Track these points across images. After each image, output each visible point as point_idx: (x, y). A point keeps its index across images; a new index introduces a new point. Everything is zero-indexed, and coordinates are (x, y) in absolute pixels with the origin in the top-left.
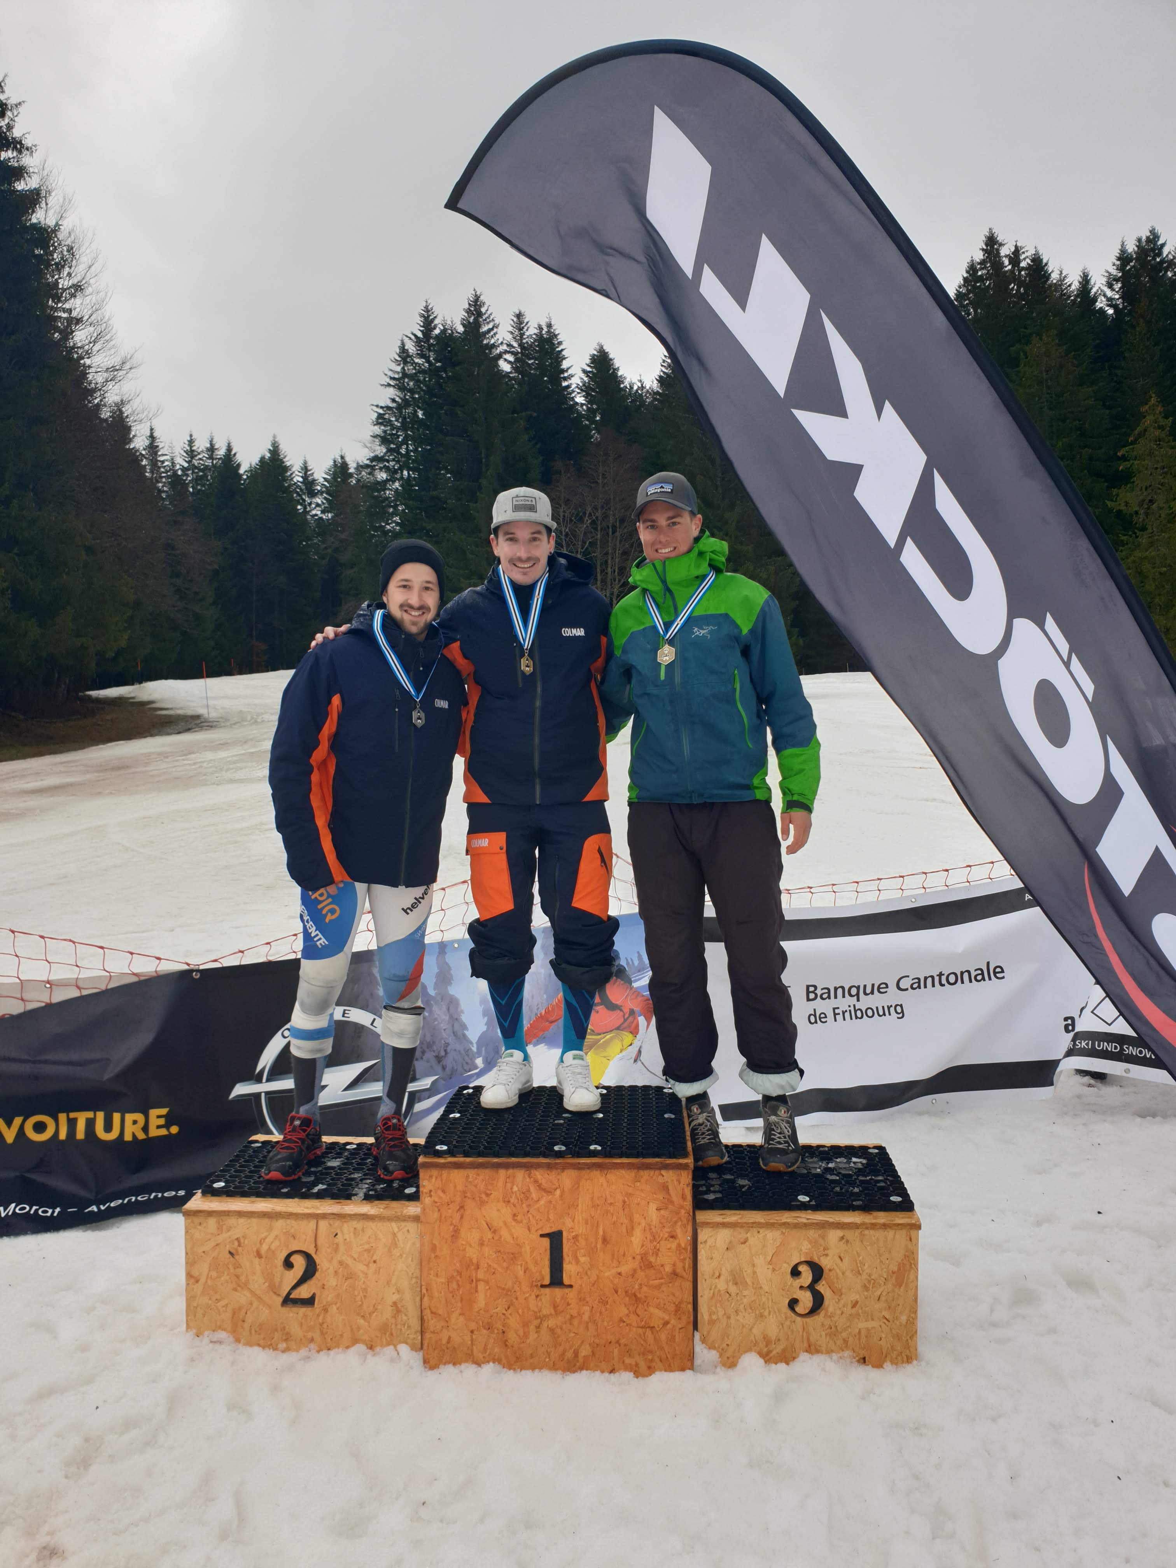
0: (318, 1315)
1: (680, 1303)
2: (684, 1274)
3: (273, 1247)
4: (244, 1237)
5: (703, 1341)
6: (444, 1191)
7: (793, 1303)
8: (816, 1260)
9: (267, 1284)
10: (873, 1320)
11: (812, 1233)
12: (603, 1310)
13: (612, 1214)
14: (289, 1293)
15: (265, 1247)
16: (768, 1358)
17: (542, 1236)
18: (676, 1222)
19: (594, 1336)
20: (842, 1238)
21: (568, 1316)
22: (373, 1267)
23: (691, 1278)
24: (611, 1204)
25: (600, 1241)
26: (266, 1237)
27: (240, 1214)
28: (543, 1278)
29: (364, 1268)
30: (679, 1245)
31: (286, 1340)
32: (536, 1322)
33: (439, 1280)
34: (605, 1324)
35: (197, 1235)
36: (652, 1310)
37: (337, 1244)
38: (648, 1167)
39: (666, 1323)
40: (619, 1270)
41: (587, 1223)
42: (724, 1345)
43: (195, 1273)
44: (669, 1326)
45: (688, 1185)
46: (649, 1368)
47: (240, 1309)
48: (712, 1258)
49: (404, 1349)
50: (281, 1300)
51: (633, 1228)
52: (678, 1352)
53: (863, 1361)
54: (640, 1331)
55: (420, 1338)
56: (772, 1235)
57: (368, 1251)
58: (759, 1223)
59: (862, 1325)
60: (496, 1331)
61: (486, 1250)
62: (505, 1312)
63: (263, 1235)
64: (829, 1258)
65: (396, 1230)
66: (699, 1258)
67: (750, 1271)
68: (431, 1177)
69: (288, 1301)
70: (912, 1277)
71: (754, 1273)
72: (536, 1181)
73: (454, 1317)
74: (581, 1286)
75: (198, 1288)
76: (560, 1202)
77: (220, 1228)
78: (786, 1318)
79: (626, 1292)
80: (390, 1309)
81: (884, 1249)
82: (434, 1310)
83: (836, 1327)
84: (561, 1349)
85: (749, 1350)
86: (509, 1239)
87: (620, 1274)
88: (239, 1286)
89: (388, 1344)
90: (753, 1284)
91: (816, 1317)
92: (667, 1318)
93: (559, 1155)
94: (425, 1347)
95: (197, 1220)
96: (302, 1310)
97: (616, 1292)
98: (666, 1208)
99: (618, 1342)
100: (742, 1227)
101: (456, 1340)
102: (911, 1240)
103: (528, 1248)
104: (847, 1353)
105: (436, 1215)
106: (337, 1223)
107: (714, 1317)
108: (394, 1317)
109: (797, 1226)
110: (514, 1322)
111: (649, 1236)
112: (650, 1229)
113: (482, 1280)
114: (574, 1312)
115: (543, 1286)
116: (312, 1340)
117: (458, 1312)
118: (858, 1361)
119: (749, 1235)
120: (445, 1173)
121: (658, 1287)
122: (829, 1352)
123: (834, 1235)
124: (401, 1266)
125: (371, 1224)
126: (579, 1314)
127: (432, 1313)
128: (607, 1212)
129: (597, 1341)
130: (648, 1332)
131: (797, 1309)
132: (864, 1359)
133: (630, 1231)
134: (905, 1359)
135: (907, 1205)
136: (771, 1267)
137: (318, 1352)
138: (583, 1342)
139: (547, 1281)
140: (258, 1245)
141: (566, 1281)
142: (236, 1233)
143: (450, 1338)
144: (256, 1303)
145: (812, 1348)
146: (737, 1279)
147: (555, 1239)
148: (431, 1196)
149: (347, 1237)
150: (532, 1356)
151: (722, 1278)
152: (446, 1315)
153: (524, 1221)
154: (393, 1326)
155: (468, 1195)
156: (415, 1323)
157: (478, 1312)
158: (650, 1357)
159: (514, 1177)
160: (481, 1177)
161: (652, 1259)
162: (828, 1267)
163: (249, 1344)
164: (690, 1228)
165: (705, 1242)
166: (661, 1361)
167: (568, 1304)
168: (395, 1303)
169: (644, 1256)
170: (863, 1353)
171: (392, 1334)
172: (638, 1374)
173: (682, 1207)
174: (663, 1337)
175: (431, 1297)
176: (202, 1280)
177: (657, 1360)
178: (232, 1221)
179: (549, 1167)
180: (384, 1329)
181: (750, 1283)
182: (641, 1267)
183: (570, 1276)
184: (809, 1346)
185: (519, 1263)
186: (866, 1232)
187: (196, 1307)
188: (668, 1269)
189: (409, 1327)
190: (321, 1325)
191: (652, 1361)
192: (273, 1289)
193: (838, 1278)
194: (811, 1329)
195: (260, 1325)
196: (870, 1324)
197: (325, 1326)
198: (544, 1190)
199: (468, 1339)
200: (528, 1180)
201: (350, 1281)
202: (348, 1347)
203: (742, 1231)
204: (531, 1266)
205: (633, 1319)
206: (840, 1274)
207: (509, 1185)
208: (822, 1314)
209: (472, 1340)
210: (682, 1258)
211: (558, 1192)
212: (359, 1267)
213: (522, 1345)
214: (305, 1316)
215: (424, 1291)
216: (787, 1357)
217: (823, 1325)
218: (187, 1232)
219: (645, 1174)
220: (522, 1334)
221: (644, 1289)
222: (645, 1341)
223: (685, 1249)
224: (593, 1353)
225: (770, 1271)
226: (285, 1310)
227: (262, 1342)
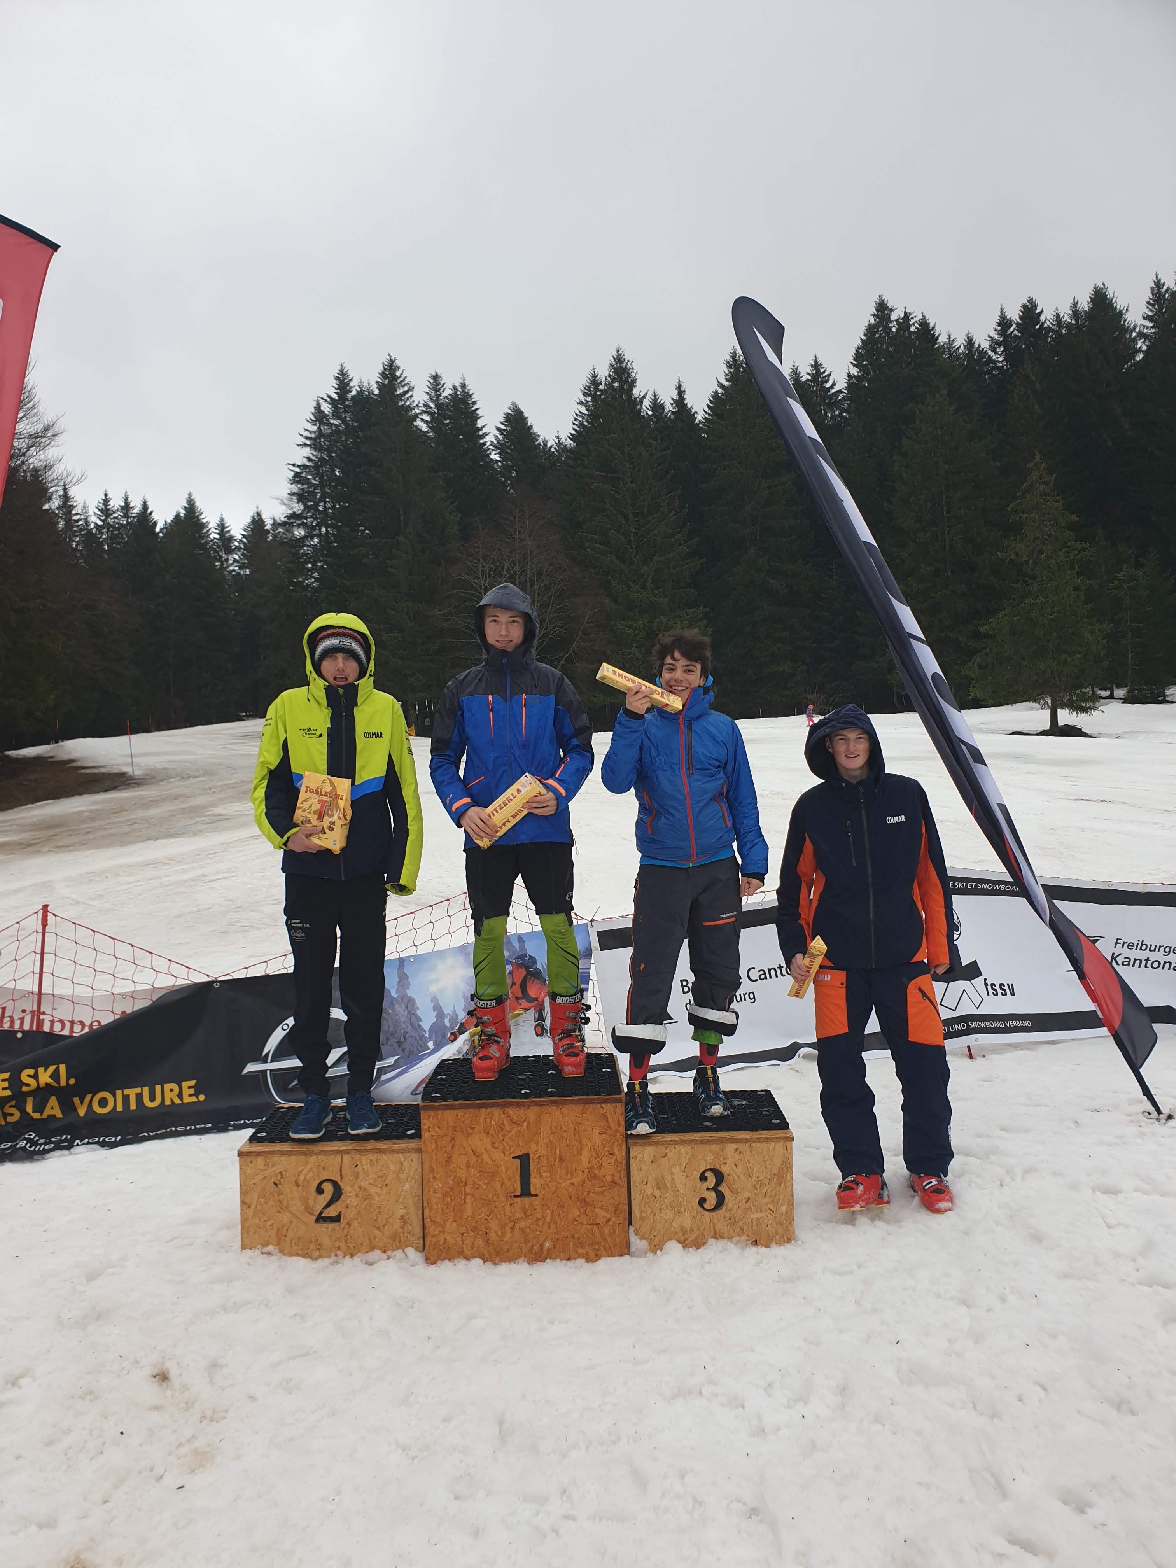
0: (343, 1229)
1: (618, 1204)
2: (622, 1184)
3: (308, 1177)
4: (285, 1171)
5: (637, 1233)
6: (439, 1128)
7: (702, 1201)
8: (718, 1167)
9: (303, 1207)
10: (761, 1211)
11: (715, 1147)
12: (561, 1212)
13: (566, 1139)
14: (321, 1213)
15: (302, 1177)
16: (685, 1244)
17: (514, 1158)
18: (613, 1143)
19: (555, 1233)
20: (736, 1150)
21: (535, 1219)
22: (385, 1189)
23: (626, 1185)
24: (565, 1131)
25: (557, 1160)
26: (303, 1170)
27: (282, 1153)
28: (515, 1191)
29: (379, 1191)
30: (616, 1160)
31: (319, 1249)
32: (511, 1225)
33: (437, 1195)
34: (563, 1223)
35: (249, 1171)
36: (597, 1210)
37: (358, 1173)
38: (592, 1102)
39: (609, 1220)
40: (572, 1181)
41: (547, 1147)
42: (652, 1236)
43: (248, 1201)
44: (610, 1223)
45: (622, 1114)
46: (597, 1255)
47: (283, 1226)
48: (641, 1170)
49: (410, 1251)
50: (315, 1218)
51: (581, 1149)
52: (618, 1242)
53: (755, 1243)
54: (589, 1227)
55: (422, 1242)
56: (684, 1150)
57: (382, 1177)
58: (675, 1141)
59: (753, 1216)
60: (480, 1233)
61: (472, 1170)
62: (486, 1217)
63: (300, 1169)
64: (727, 1165)
65: (402, 1160)
66: (631, 1169)
67: (669, 1178)
68: (429, 1117)
69: (320, 1219)
70: (789, 1177)
71: (673, 1179)
72: (509, 1117)
73: (448, 1224)
74: (544, 1195)
75: (250, 1212)
76: (527, 1131)
77: (267, 1165)
78: (698, 1213)
79: (578, 1198)
80: (399, 1221)
81: (767, 1157)
82: (433, 1219)
83: (735, 1218)
84: (529, 1245)
85: (671, 1239)
86: (489, 1161)
87: (573, 1184)
88: (282, 1209)
89: (397, 1249)
90: (672, 1187)
91: (720, 1211)
92: (609, 1216)
93: (526, 1096)
94: (427, 1248)
95: (249, 1159)
96: (332, 1225)
97: (571, 1198)
98: (606, 1133)
99: (573, 1237)
100: (663, 1144)
101: (451, 1241)
102: (787, 1149)
103: (504, 1170)
104: (744, 1238)
105: (434, 1146)
106: (357, 1156)
107: (644, 1215)
108: (402, 1227)
109: (702, 1142)
110: (494, 1225)
111: (594, 1155)
112: (595, 1149)
113: (471, 1194)
114: (540, 1216)
115: (515, 1196)
116: (339, 1248)
117: (452, 1219)
118: (752, 1244)
119: (667, 1150)
120: (440, 1112)
121: (603, 1192)
122: (730, 1238)
123: (730, 1148)
124: (407, 1187)
125: (385, 1157)
126: (542, 1216)
127: (431, 1221)
128: (563, 1137)
129: (557, 1236)
130: (595, 1228)
131: (705, 1206)
132: (756, 1241)
133: (580, 1152)
134: (786, 1240)
135: (784, 1125)
136: (684, 1174)
137: (344, 1257)
138: (546, 1239)
139: (518, 1193)
140: (297, 1176)
141: (533, 1192)
142: (279, 1168)
143: (445, 1239)
144: (295, 1222)
145: (718, 1235)
146: (660, 1185)
147: (524, 1160)
148: (429, 1131)
149: (365, 1167)
150: (508, 1251)
151: (649, 1184)
152: (442, 1223)
153: (501, 1148)
154: (401, 1234)
155: (458, 1129)
156: (418, 1231)
157: (466, 1219)
158: (597, 1247)
159: (492, 1114)
160: (468, 1115)
161: (597, 1172)
162: (727, 1172)
163: (290, 1254)
164: (624, 1147)
165: (636, 1157)
166: (605, 1249)
167: (535, 1209)
168: (402, 1216)
169: (590, 1169)
170: (755, 1237)
171: (400, 1241)
172: (588, 1260)
173: (617, 1131)
174: (606, 1231)
175: (431, 1209)
176: (253, 1207)
177: (602, 1248)
178: (276, 1159)
179: (518, 1105)
180: (394, 1237)
181: (670, 1188)
182: (588, 1178)
183: (536, 1188)
184: (715, 1234)
185: (497, 1179)
186: (754, 1144)
187: (249, 1227)
188: (609, 1178)
189: (414, 1235)
190: (346, 1236)
191: (598, 1250)
192: (308, 1210)
193: (734, 1181)
194: (716, 1221)
195: (299, 1239)
196: (760, 1215)
197: (349, 1237)
198: (515, 1123)
199: (459, 1239)
200: (503, 1116)
201: (367, 1201)
202: (367, 1252)
203: (663, 1147)
204: (506, 1181)
205: (584, 1219)
206: (736, 1177)
207: (488, 1120)
208: (724, 1208)
209: (462, 1241)
210: (619, 1169)
211: (525, 1124)
212: (373, 1190)
213: (501, 1243)
214: (334, 1230)
215: (425, 1204)
216: (698, 1244)
217: (725, 1217)
218: (241, 1169)
219: (590, 1107)
220: (500, 1234)
221: (591, 1194)
222: (593, 1235)
223: (621, 1163)
224: (555, 1247)
225: (684, 1177)
226: (318, 1226)
227: (300, 1252)
